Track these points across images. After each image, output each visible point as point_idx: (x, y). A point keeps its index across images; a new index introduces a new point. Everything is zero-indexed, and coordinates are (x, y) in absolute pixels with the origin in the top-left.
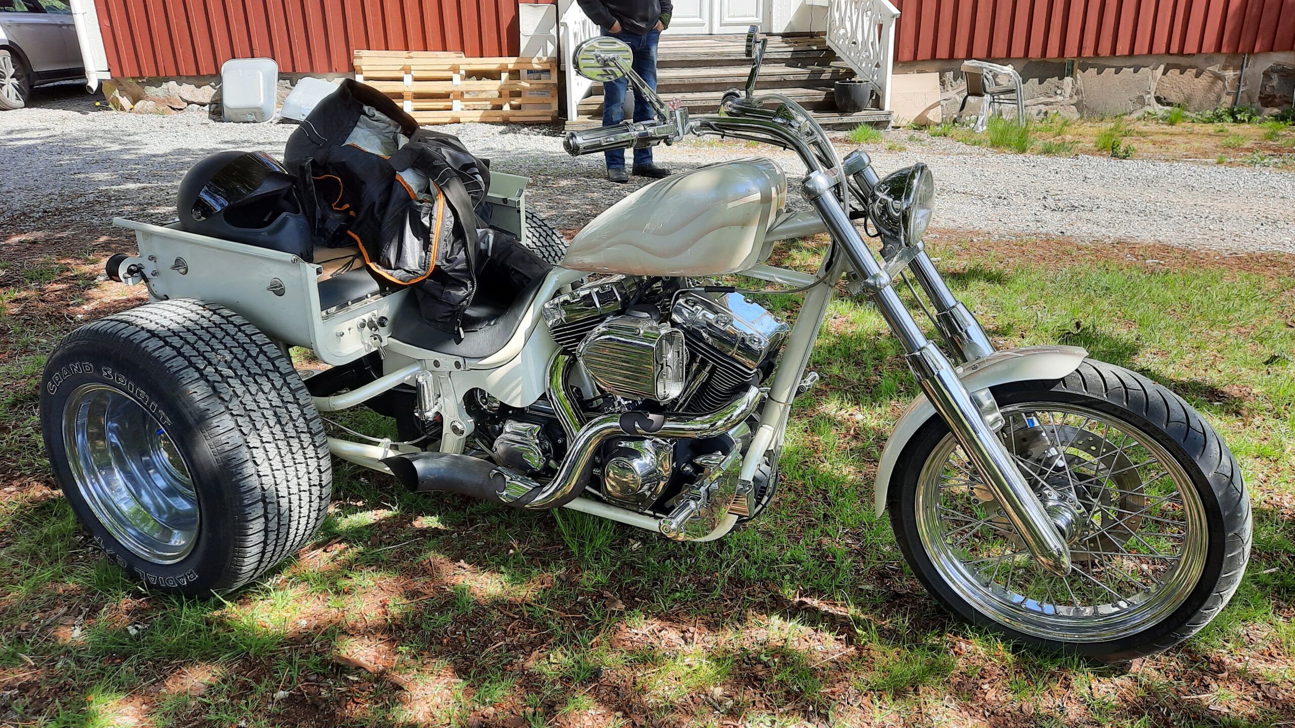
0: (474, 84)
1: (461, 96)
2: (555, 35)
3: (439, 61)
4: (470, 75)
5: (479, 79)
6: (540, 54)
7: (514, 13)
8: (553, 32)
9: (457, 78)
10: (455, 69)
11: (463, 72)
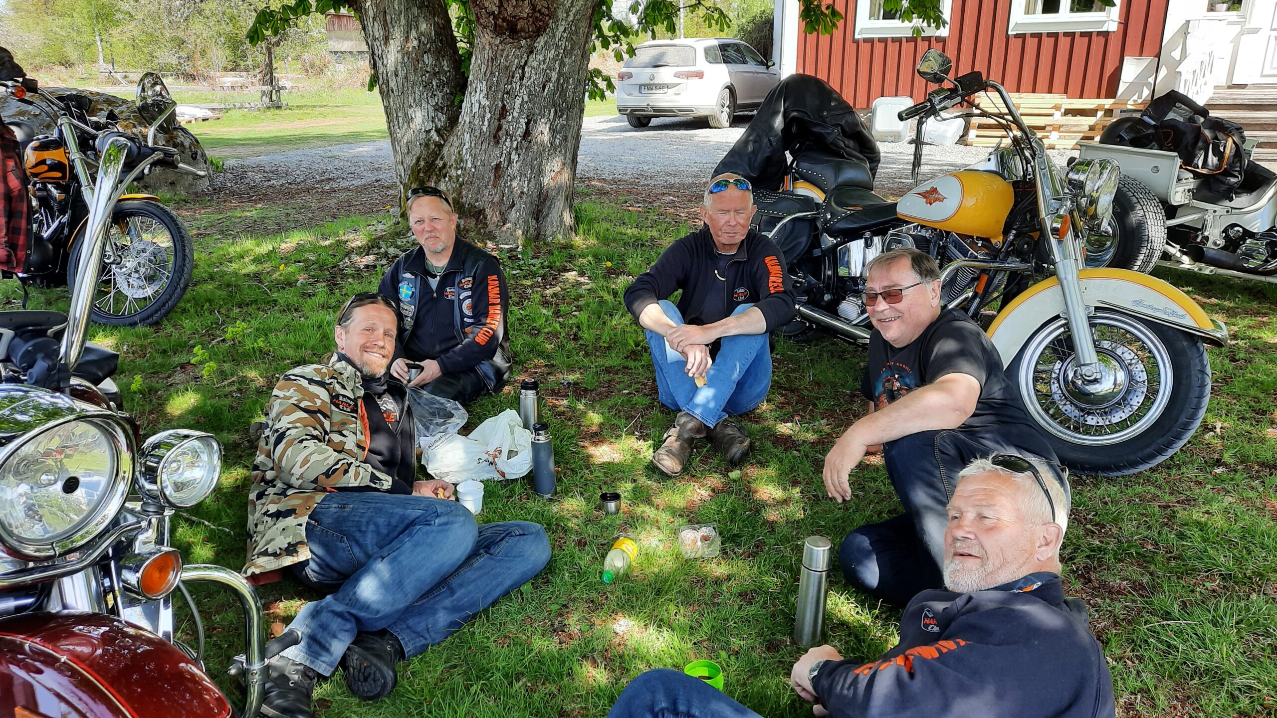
0: (1070, 120)
1: (1058, 128)
2: (1153, 82)
3: (1045, 101)
4: (1068, 112)
5: (1074, 115)
6: (1135, 97)
7: (1118, 64)
8: (1151, 80)
9: (1058, 115)
10: (1057, 108)
11: (1063, 110)
